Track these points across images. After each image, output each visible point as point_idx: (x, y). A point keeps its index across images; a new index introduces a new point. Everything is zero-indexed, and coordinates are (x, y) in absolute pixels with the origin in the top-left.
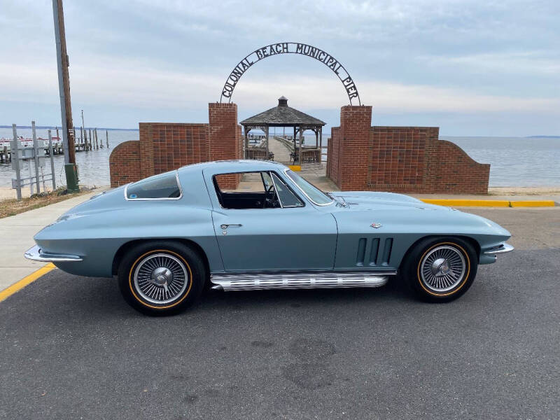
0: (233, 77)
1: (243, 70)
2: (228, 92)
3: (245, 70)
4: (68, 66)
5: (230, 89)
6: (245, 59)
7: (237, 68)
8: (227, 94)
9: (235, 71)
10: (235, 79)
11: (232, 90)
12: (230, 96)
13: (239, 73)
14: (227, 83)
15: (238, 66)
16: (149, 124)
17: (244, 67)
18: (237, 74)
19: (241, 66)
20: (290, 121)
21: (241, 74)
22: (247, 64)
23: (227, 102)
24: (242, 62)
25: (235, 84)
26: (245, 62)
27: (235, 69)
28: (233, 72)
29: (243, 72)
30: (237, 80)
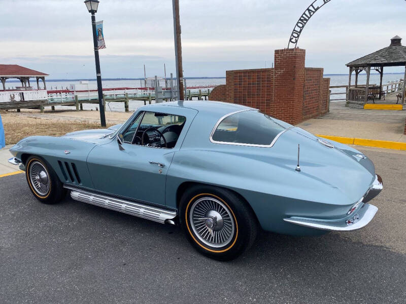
0: (300, 25)
1: (309, 16)
2: (294, 39)
3: (311, 16)
4: (180, 33)
5: (296, 35)
6: (312, 5)
7: (304, 16)
8: (294, 40)
9: (302, 18)
10: (301, 25)
11: (298, 36)
12: (296, 41)
13: (305, 19)
14: (294, 30)
15: (304, 14)
16: (232, 71)
17: (310, 13)
18: (303, 21)
19: (307, 13)
20: (393, 60)
21: (307, 20)
22: (314, 10)
23: (293, 47)
24: (308, 9)
25: (301, 30)
26: (311, 8)
27: (302, 16)
28: (300, 19)
29: (309, 18)
30: (303, 27)
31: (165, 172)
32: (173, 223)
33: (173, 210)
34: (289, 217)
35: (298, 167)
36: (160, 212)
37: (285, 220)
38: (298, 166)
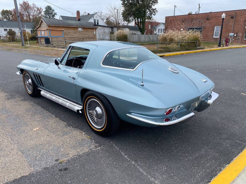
31: (75, 82)
32: (80, 112)
33: (81, 105)
34: (130, 113)
35: (142, 84)
36: (75, 106)
37: (127, 115)
38: (142, 82)
